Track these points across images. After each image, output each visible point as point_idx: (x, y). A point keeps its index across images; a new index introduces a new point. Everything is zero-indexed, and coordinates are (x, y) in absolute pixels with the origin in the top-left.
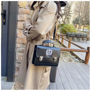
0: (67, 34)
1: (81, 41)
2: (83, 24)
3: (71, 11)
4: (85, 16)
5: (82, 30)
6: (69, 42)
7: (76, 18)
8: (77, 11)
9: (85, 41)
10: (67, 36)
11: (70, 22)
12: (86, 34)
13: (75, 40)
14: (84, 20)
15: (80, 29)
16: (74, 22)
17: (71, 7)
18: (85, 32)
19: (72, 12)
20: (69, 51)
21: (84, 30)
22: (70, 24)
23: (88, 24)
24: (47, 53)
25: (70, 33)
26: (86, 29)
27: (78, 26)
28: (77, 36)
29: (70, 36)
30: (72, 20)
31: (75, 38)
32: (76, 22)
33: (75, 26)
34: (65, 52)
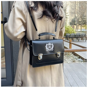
0: (66, 36)
1: (81, 41)
2: (80, 25)
3: (66, 13)
4: (81, 17)
5: (80, 30)
6: (70, 43)
7: (73, 19)
8: (73, 13)
9: (84, 40)
10: (66, 37)
11: (67, 24)
12: (84, 33)
13: (75, 41)
14: (80, 20)
15: (78, 29)
16: (71, 24)
17: (66, 10)
18: (83, 32)
19: (68, 15)
20: (71, 52)
21: (82, 30)
22: (68, 26)
23: (84, 24)
24: (47, 48)
25: (69, 34)
26: (83, 29)
27: (75, 26)
28: (76, 36)
29: (70, 38)
30: (69, 21)
31: (75, 39)
32: (73, 23)
33: (73, 27)
34: (67, 53)
